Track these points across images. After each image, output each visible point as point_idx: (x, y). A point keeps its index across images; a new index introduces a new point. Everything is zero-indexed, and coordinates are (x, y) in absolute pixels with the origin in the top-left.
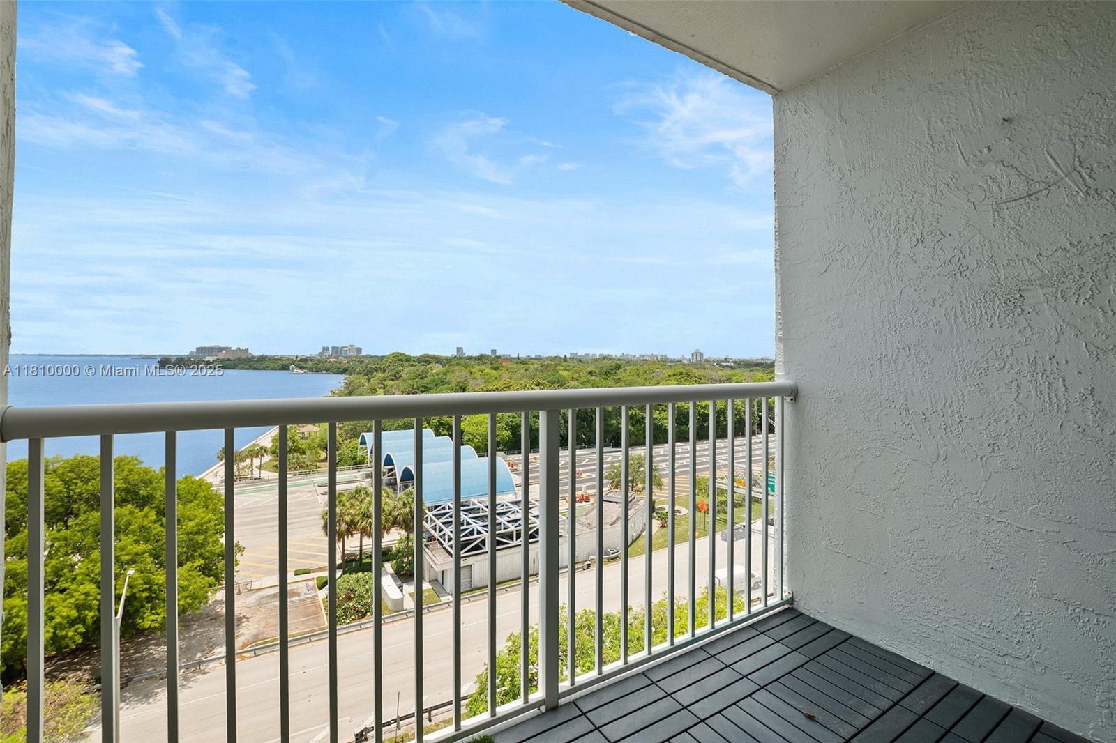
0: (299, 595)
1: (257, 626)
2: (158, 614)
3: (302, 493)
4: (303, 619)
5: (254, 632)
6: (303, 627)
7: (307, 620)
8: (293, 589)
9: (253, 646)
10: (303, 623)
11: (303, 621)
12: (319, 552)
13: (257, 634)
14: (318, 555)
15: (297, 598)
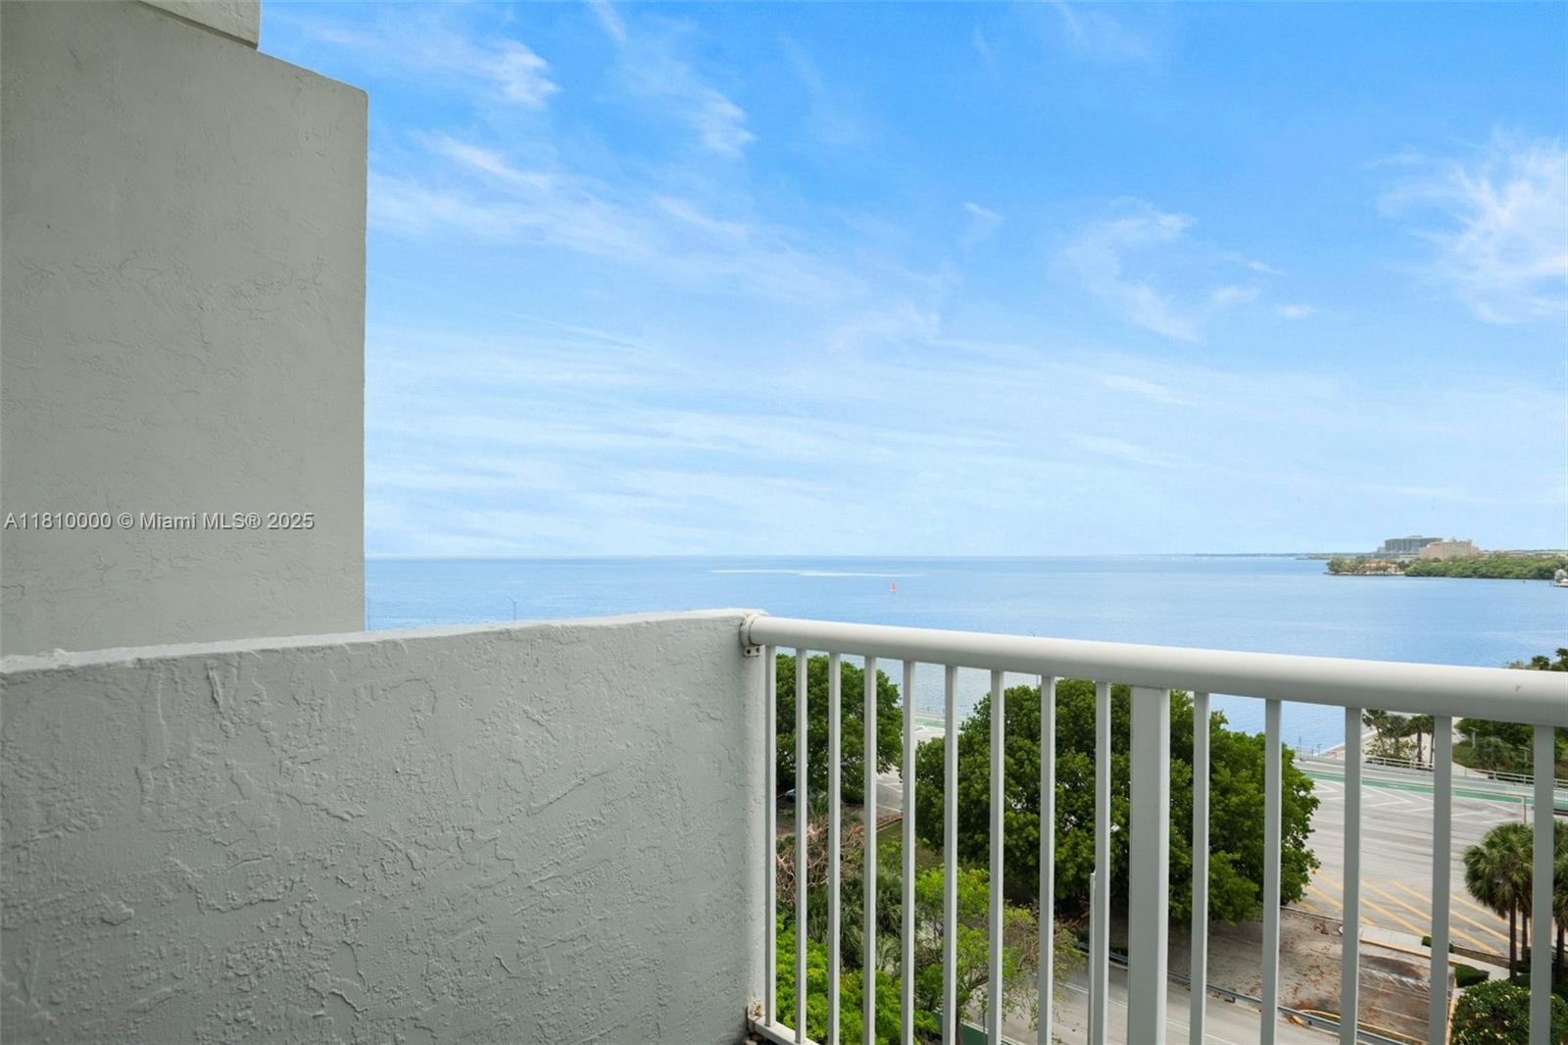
0: (1417, 977)
1: (1332, 990)
2: (1180, 903)
3: (1493, 812)
4: (1408, 1017)
5: (1324, 995)
6: (1401, 1028)
7: (1415, 1022)
8: (1412, 965)
9: (1312, 1014)
10: (1406, 1023)
11: (1408, 1020)
12: (1484, 925)
13: (1327, 1001)
14: (1482, 930)
15: (1411, 981)
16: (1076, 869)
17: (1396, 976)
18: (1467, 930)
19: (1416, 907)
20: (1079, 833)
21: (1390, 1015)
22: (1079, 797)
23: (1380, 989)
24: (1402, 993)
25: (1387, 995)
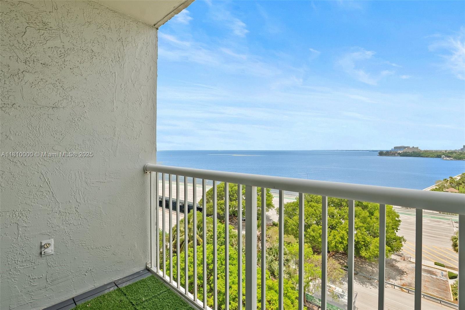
0: (436, 276)
1: (411, 280)
3: (443, 223)
4: (437, 289)
7: (439, 291)
8: (433, 271)
9: (408, 288)
10: (437, 291)
12: (451, 258)
13: (411, 283)
14: (451, 260)
16: (335, 243)
17: (429, 275)
18: (446, 260)
19: (429, 252)
20: (335, 232)
21: (431, 288)
22: (334, 220)
23: (426, 280)
24: (433, 281)
25: (428, 281)
